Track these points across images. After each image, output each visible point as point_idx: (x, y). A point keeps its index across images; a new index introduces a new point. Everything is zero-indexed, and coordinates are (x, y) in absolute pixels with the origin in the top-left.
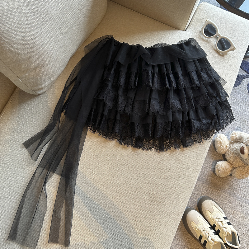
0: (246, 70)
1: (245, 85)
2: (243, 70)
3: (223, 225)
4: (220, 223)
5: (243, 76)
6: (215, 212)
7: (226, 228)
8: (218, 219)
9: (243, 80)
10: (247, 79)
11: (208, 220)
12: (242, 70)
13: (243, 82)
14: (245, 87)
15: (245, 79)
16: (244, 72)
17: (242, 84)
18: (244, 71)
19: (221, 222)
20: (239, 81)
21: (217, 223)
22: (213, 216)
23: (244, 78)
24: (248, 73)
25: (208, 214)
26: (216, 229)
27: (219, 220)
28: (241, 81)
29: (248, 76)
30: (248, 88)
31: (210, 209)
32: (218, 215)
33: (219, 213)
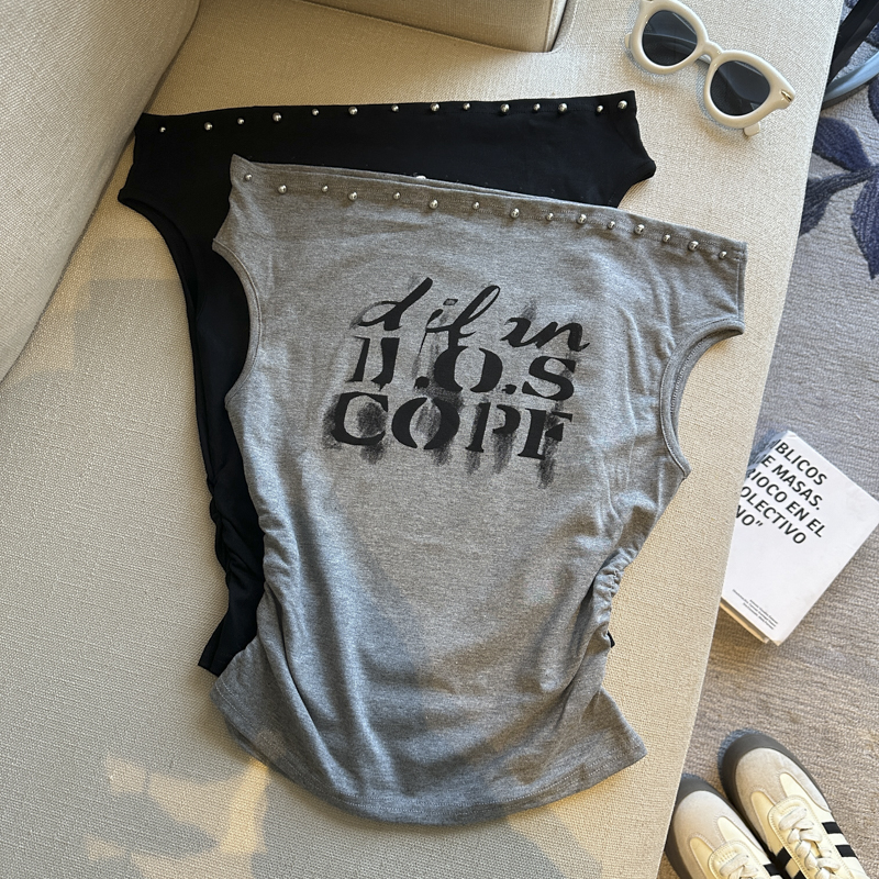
0: (838, 156)
1: (840, 217)
2: (824, 157)
3: (820, 857)
4: (806, 846)
5: (828, 181)
6: (791, 802)
7: (831, 871)
8: (802, 830)
9: (828, 199)
10: (844, 191)
11: (759, 830)
12: (819, 158)
13: (830, 207)
14: (841, 225)
15: (839, 194)
16: (831, 165)
17: (827, 214)
18: (826, 162)
19: (814, 844)
20: (813, 205)
21: (794, 846)
22: (779, 818)
23: (833, 192)
24: (845, 168)
25: (760, 806)
26: (792, 868)
27: (806, 835)
28: (822, 207)
29: (848, 180)
30: (857, 228)
31: (771, 787)
32: (802, 815)
33: (804, 806)
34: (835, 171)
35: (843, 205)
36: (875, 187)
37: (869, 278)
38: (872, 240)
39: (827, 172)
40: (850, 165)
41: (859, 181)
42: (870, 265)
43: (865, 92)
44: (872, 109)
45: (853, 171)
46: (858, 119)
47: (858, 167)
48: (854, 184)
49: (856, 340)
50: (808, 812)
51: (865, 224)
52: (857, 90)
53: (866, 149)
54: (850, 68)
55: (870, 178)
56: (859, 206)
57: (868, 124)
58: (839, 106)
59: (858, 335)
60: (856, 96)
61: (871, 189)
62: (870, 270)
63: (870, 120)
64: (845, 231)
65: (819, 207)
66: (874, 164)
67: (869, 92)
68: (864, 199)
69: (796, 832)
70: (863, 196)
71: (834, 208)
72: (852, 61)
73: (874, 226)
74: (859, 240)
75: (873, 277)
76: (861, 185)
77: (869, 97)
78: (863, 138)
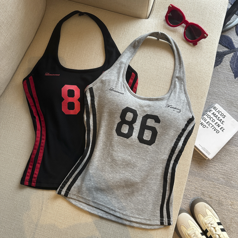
0: (227, 45)
3: (216, 231)
5: (224, 52)
6: (209, 216)
8: (211, 224)
9: (224, 57)
11: (200, 224)
12: (222, 46)
14: (227, 64)
15: (227, 56)
18: (224, 47)
19: (214, 228)
21: (209, 228)
22: (206, 221)
23: (225, 55)
24: (228, 49)
25: (201, 218)
26: (209, 235)
27: (212, 226)
29: (229, 52)
30: (231, 65)
31: (203, 212)
32: (211, 220)
33: (212, 218)
34: (226, 49)
35: (228, 59)
36: (236, 54)
37: (234, 79)
38: (235, 68)
39: (223, 50)
40: (230, 48)
41: (232, 52)
42: (234, 75)
43: (234, 28)
44: (236, 33)
45: (231, 50)
46: (232, 35)
47: (232, 48)
48: (231, 53)
49: (230, 95)
50: (213, 219)
51: (234, 64)
52: (232, 27)
53: (234, 44)
54: (231, 21)
55: (235, 52)
56: (232, 59)
57: (235, 37)
58: (227, 32)
59: (231, 94)
60: (232, 29)
61: (235, 55)
62: (234, 77)
63: (236, 36)
64: (228, 66)
65: (221, 59)
66: (236, 48)
67: (236, 28)
68: (233, 57)
69: (210, 225)
70: (233, 56)
71: (225, 59)
72: (231, 19)
73: (236, 65)
74: (232, 68)
75: (235, 79)
76: (233, 53)
77: (236, 29)
78: (233, 41)
